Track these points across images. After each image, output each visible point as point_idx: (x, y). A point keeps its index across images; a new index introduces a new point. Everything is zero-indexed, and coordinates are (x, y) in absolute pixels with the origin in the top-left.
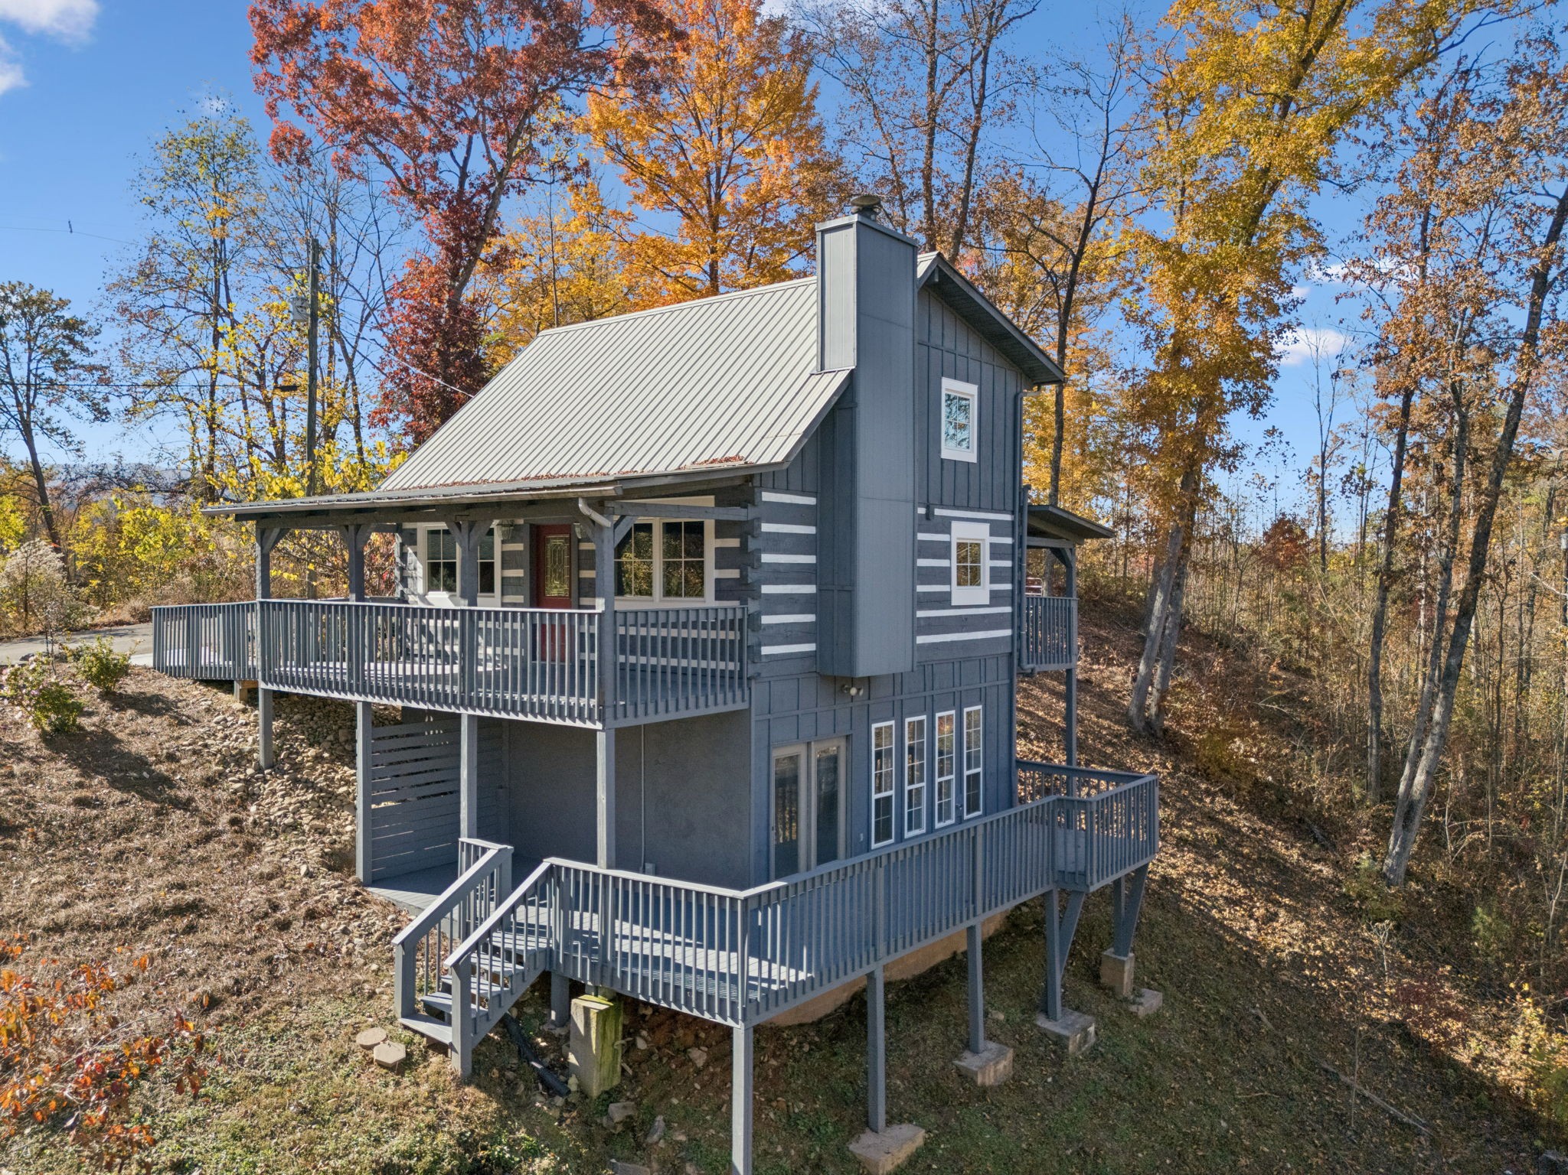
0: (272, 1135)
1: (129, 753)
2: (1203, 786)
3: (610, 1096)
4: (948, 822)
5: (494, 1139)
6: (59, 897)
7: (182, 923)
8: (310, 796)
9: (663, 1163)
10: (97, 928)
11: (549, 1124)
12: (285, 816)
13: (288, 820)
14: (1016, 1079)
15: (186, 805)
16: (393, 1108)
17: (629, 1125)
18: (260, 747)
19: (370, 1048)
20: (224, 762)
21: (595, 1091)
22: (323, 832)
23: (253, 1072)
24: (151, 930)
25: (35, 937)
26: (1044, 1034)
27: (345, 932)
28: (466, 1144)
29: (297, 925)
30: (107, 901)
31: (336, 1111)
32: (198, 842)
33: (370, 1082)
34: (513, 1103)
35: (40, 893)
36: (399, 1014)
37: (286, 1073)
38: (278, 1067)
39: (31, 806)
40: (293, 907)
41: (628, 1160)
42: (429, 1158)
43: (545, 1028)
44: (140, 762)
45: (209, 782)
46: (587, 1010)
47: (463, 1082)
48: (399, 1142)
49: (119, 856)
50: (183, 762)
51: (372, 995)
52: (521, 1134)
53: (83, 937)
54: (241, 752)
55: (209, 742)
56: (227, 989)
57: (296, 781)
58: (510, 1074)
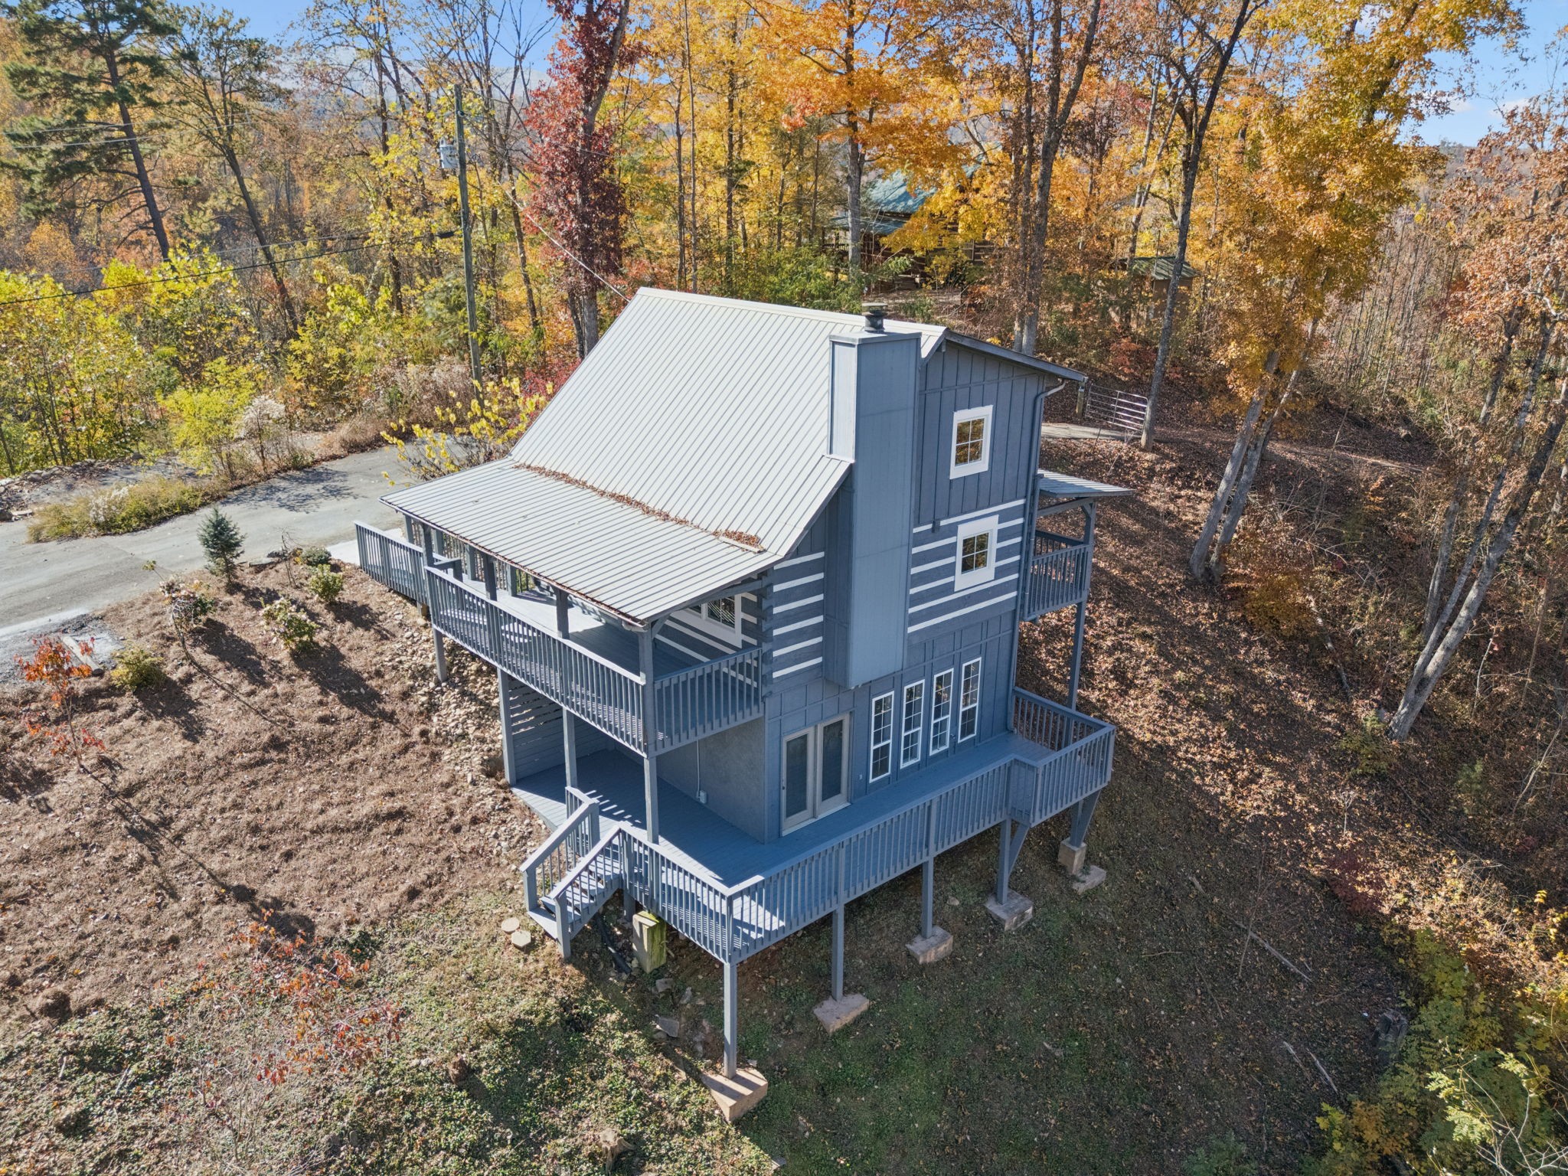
0: (452, 994)
1: (350, 670)
2: (1243, 635)
3: (658, 973)
4: (943, 748)
5: (583, 1002)
6: (317, 805)
7: (394, 826)
8: (473, 709)
9: (688, 1018)
10: (342, 831)
11: (617, 991)
12: (457, 726)
13: (459, 731)
14: (953, 956)
15: (390, 718)
16: (523, 979)
17: (668, 992)
18: (436, 662)
19: (510, 933)
20: (413, 677)
21: (648, 970)
22: (483, 741)
23: (442, 946)
24: (375, 831)
25: (305, 838)
26: (989, 915)
27: (496, 836)
28: (565, 1005)
29: (465, 829)
30: (347, 807)
31: (488, 980)
32: (400, 753)
33: (509, 957)
34: (595, 977)
35: (305, 801)
36: (527, 906)
37: (458, 949)
38: (455, 943)
39: (292, 725)
40: (462, 814)
41: (666, 1016)
42: (542, 1015)
43: (620, 921)
44: (356, 678)
45: (405, 696)
46: (641, 924)
47: (567, 961)
48: (525, 1003)
49: (351, 766)
50: (387, 677)
51: (512, 890)
52: (599, 998)
53: (334, 838)
54: (425, 668)
55: (403, 658)
56: (423, 883)
57: (463, 693)
58: (595, 956)
